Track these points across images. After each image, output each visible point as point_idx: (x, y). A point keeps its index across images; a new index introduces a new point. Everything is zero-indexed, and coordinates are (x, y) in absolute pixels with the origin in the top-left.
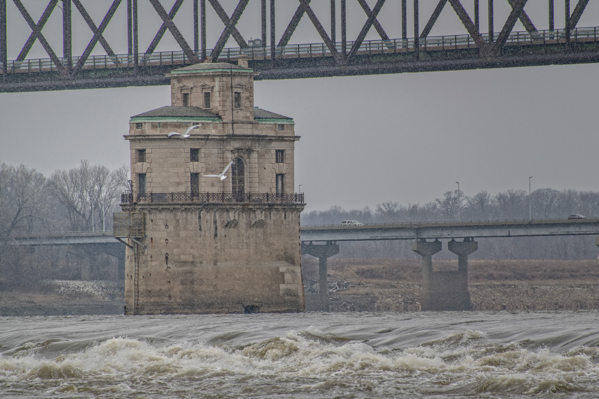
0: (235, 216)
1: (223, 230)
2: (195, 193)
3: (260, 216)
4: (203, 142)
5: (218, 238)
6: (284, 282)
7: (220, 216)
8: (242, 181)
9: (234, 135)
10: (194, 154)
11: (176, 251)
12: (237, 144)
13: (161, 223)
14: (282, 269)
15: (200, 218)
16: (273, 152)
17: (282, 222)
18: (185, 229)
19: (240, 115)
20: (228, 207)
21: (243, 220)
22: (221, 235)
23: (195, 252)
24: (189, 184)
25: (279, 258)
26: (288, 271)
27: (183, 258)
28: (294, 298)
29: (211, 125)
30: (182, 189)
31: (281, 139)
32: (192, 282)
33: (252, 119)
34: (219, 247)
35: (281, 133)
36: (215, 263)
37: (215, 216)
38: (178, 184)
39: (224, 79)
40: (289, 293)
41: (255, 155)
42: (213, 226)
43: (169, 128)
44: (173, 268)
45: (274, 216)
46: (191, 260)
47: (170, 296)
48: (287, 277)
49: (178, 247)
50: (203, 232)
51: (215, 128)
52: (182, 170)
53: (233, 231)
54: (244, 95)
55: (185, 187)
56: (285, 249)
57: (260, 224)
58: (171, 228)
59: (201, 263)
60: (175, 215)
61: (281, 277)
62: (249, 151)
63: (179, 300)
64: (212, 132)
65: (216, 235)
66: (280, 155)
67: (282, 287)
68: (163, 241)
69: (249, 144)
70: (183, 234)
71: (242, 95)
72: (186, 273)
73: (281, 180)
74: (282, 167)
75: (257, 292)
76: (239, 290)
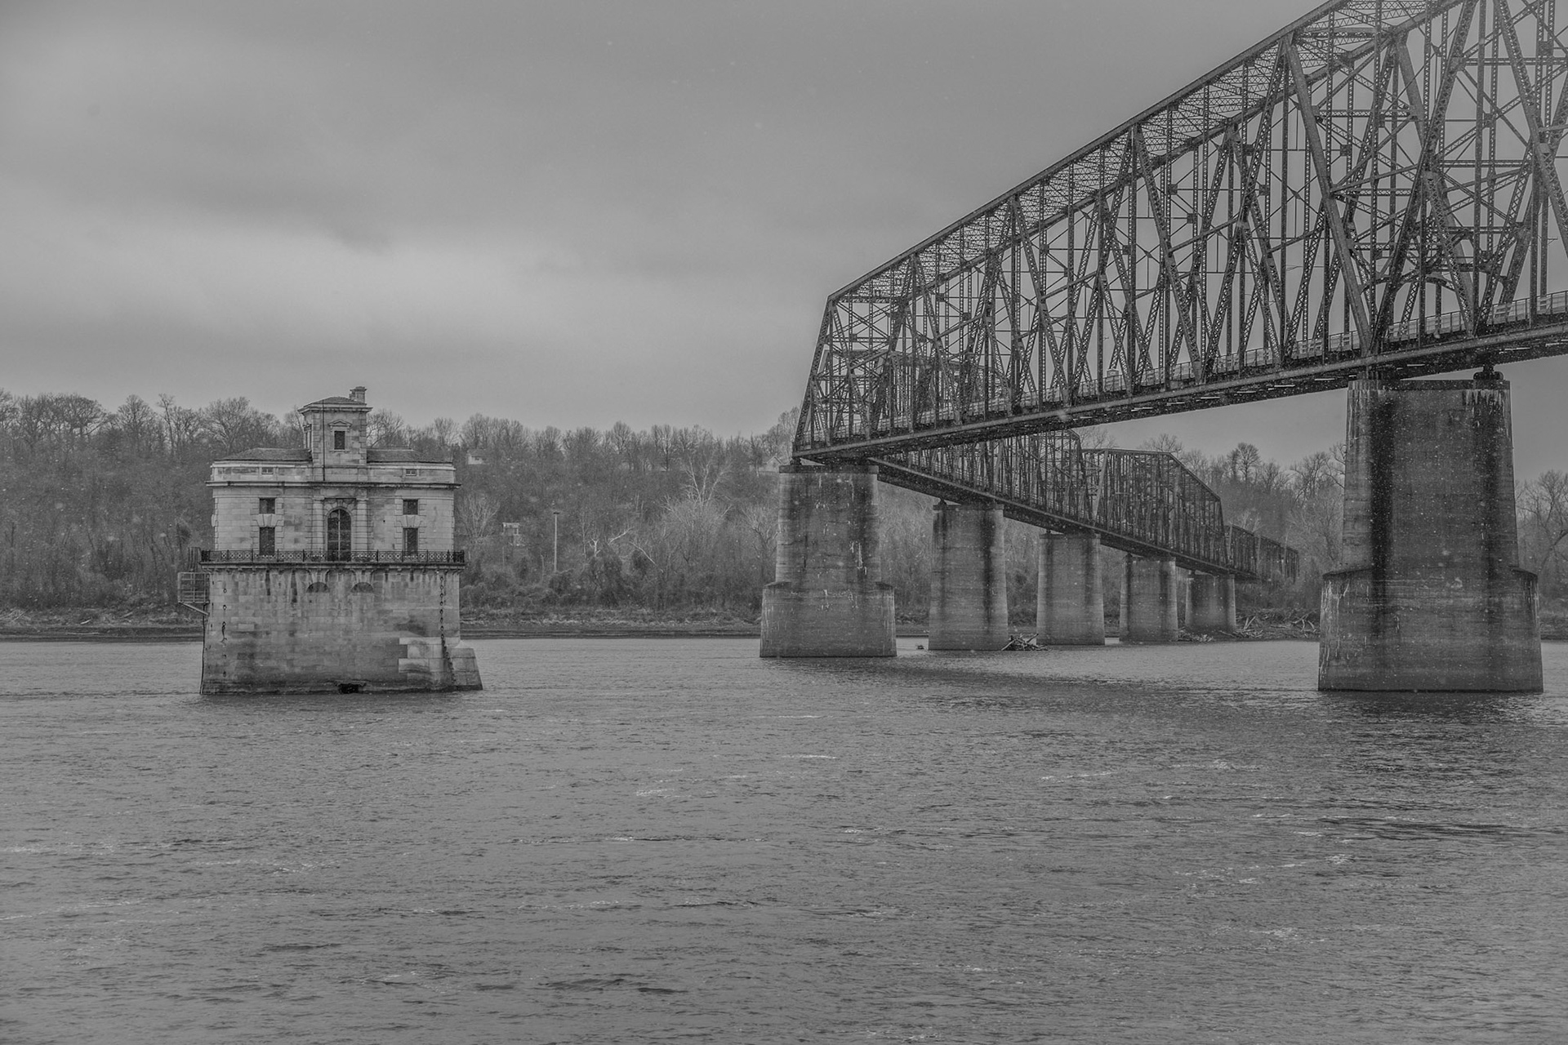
0: (318, 578)
1: (307, 594)
3: (361, 577)
4: (281, 490)
5: (298, 604)
6: (406, 657)
7: (303, 578)
8: (346, 537)
9: (324, 482)
10: (268, 505)
11: (234, 619)
12: (331, 493)
13: (220, 585)
14: (403, 641)
15: (268, 580)
16: (399, 502)
17: (406, 585)
18: (246, 594)
19: (345, 458)
20: (307, 567)
21: (339, 583)
22: (303, 601)
23: (258, 620)
24: (257, 540)
25: (399, 627)
26: (413, 643)
27: (242, 627)
28: (421, 676)
29: (294, 470)
30: (247, 546)
31: (408, 486)
32: (252, 656)
33: (362, 463)
34: (300, 615)
35: (411, 479)
36: (292, 634)
37: (293, 578)
38: (242, 540)
39: (318, 415)
40: (414, 669)
41: (362, 506)
42: (290, 591)
43: (233, 474)
44: (230, 640)
45: (393, 578)
46: (252, 628)
47: (225, 673)
48: (413, 650)
49: (236, 614)
50: (273, 598)
51: (301, 473)
52: (248, 523)
53: (324, 597)
54: (350, 435)
55: (252, 544)
56: (412, 617)
57: (362, 587)
58: (229, 592)
59: (268, 633)
60: (234, 576)
61: (403, 651)
62: (354, 501)
63: (233, 678)
64: (294, 477)
65: (294, 601)
66: (411, 506)
67: (402, 662)
68: (221, 607)
69: (352, 492)
70: (242, 599)
71: (346, 434)
72: (245, 645)
73: (412, 534)
74: (414, 521)
75: (360, 668)
76: (329, 666)
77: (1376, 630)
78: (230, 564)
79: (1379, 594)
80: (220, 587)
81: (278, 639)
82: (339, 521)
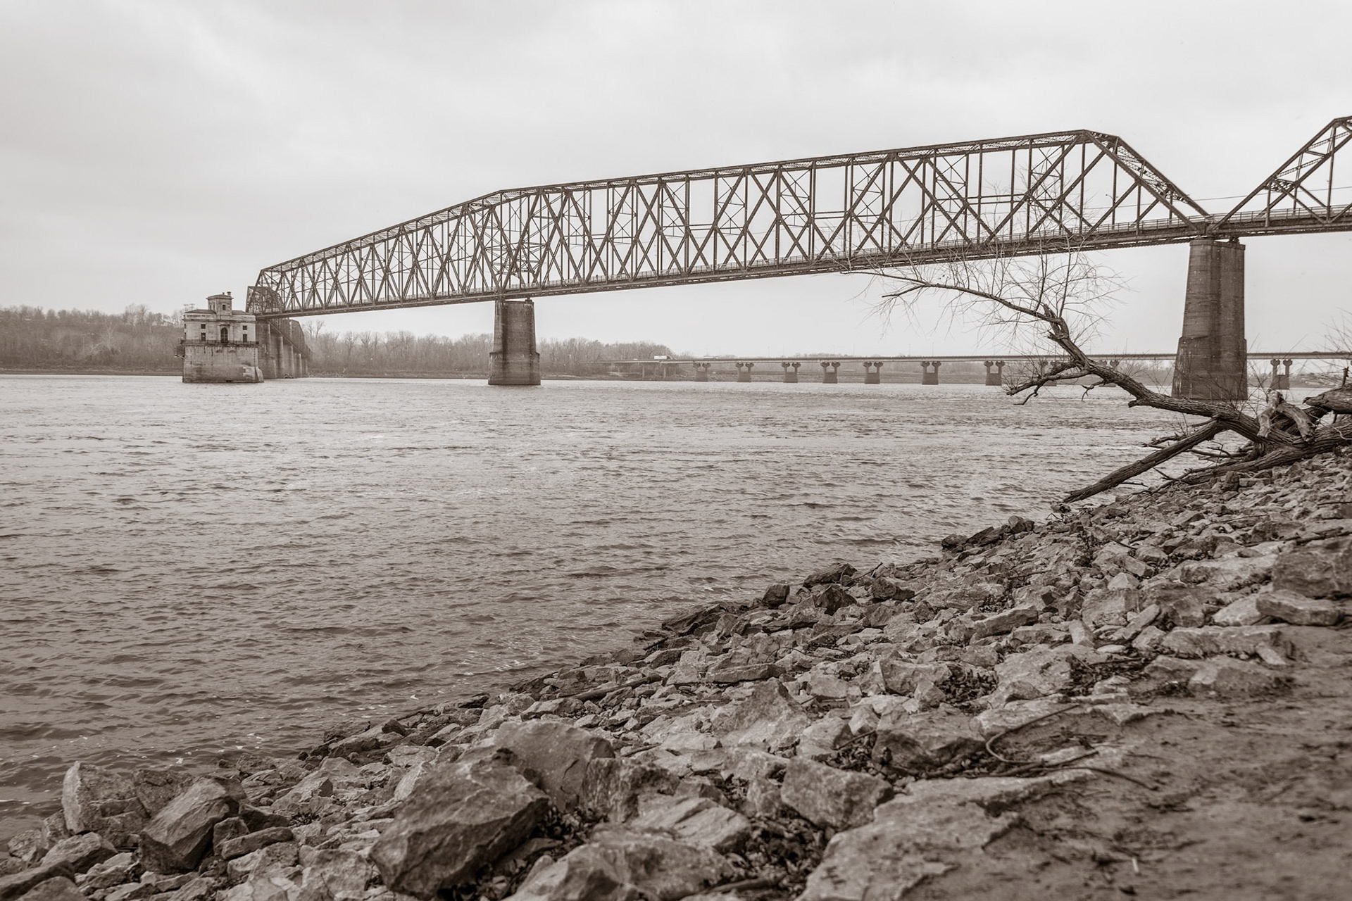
1: (216, 353)
2: (203, 339)
3: (232, 348)
4: (208, 322)
6: (245, 373)
7: (216, 348)
8: (227, 336)
9: (220, 320)
10: (203, 326)
11: (196, 360)
12: (222, 323)
13: (190, 350)
14: (243, 367)
15: (204, 349)
16: (241, 327)
17: (244, 351)
19: (226, 313)
20: (217, 345)
21: (226, 349)
22: (215, 355)
23: (202, 361)
24: (201, 337)
25: (242, 364)
26: (246, 368)
27: (197, 363)
28: (250, 379)
29: (211, 316)
31: (244, 322)
32: (201, 371)
33: (231, 315)
34: (214, 359)
35: (245, 320)
36: (212, 365)
37: (212, 348)
38: (196, 337)
39: (217, 300)
40: (248, 377)
41: (231, 327)
42: (211, 352)
44: (193, 367)
45: (240, 349)
46: (200, 363)
47: (192, 376)
48: (246, 370)
50: (206, 354)
51: (213, 317)
52: (198, 332)
53: (220, 354)
54: (227, 306)
55: (199, 338)
56: (246, 361)
57: (232, 351)
58: (193, 352)
59: (205, 365)
60: (194, 348)
61: (244, 371)
62: (229, 326)
63: (195, 378)
64: (211, 318)
65: (213, 355)
66: (245, 328)
67: (245, 375)
68: (192, 357)
69: (228, 323)
72: (198, 368)
73: (245, 336)
74: (246, 332)
75: (233, 375)
76: (223, 375)
77: (504, 368)
78: (192, 344)
79: (505, 359)
80: (189, 352)
81: (208, 366)
82: (224, 331)
